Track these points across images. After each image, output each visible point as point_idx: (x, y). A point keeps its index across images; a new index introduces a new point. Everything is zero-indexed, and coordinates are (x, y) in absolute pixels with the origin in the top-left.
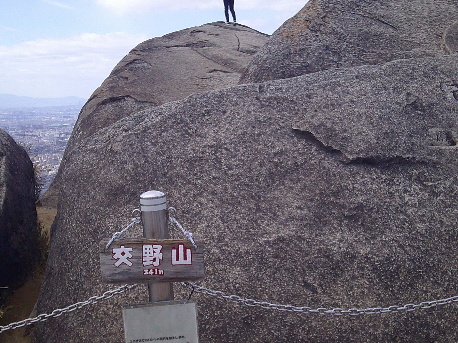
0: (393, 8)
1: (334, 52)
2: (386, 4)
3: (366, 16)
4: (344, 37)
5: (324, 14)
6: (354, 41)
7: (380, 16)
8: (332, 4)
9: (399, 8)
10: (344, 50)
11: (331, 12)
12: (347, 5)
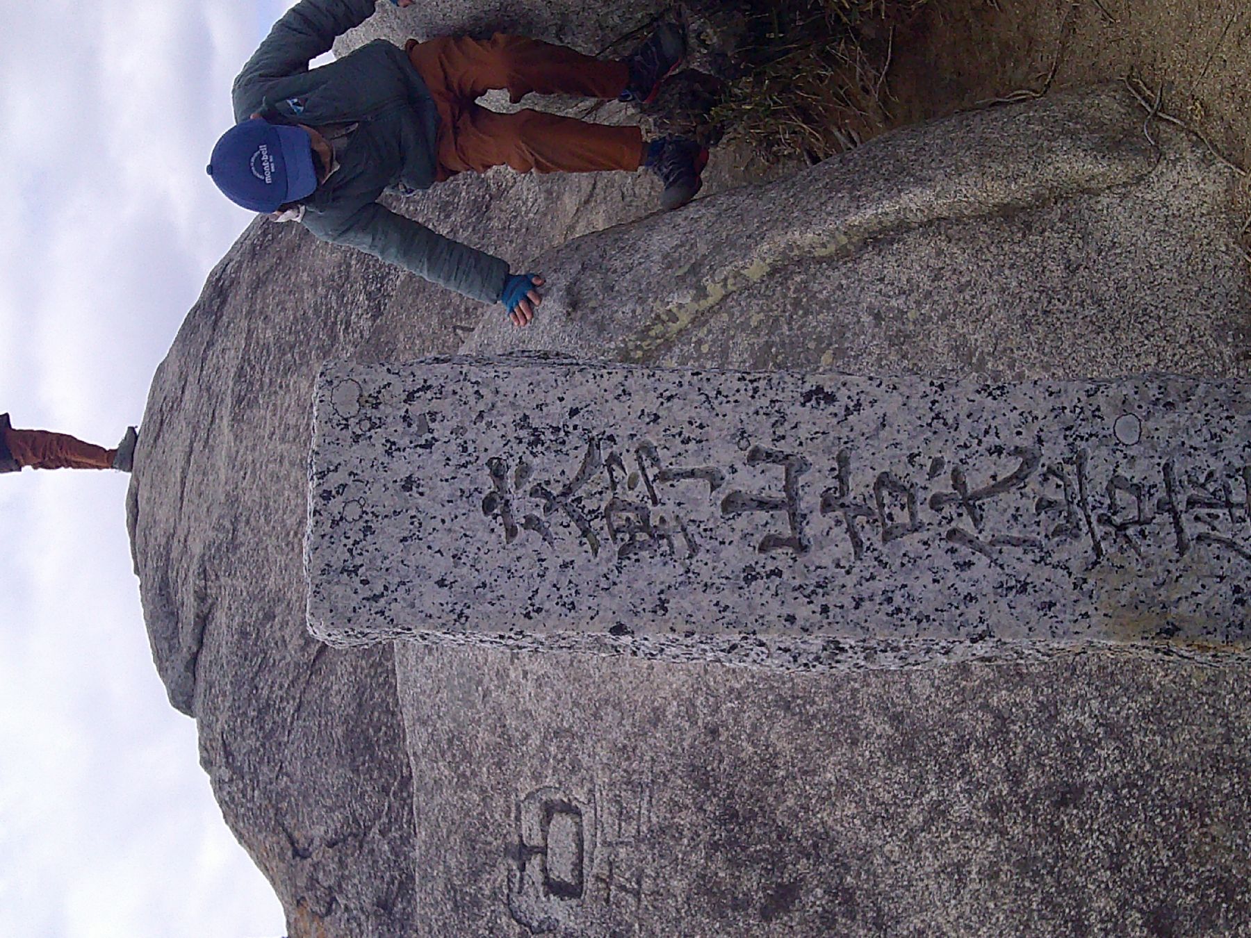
0: (284, 586)
1: (399, 888)
2: (272, 603)
3: (300, 698)
4: (356, 821)
5: (283, 836)
6: (370, 797)
7: (303, 649)
8: (256, 792)
9: (286, 565)
10: (397, 856)
11: (278, 810)
12: (263, 745)
